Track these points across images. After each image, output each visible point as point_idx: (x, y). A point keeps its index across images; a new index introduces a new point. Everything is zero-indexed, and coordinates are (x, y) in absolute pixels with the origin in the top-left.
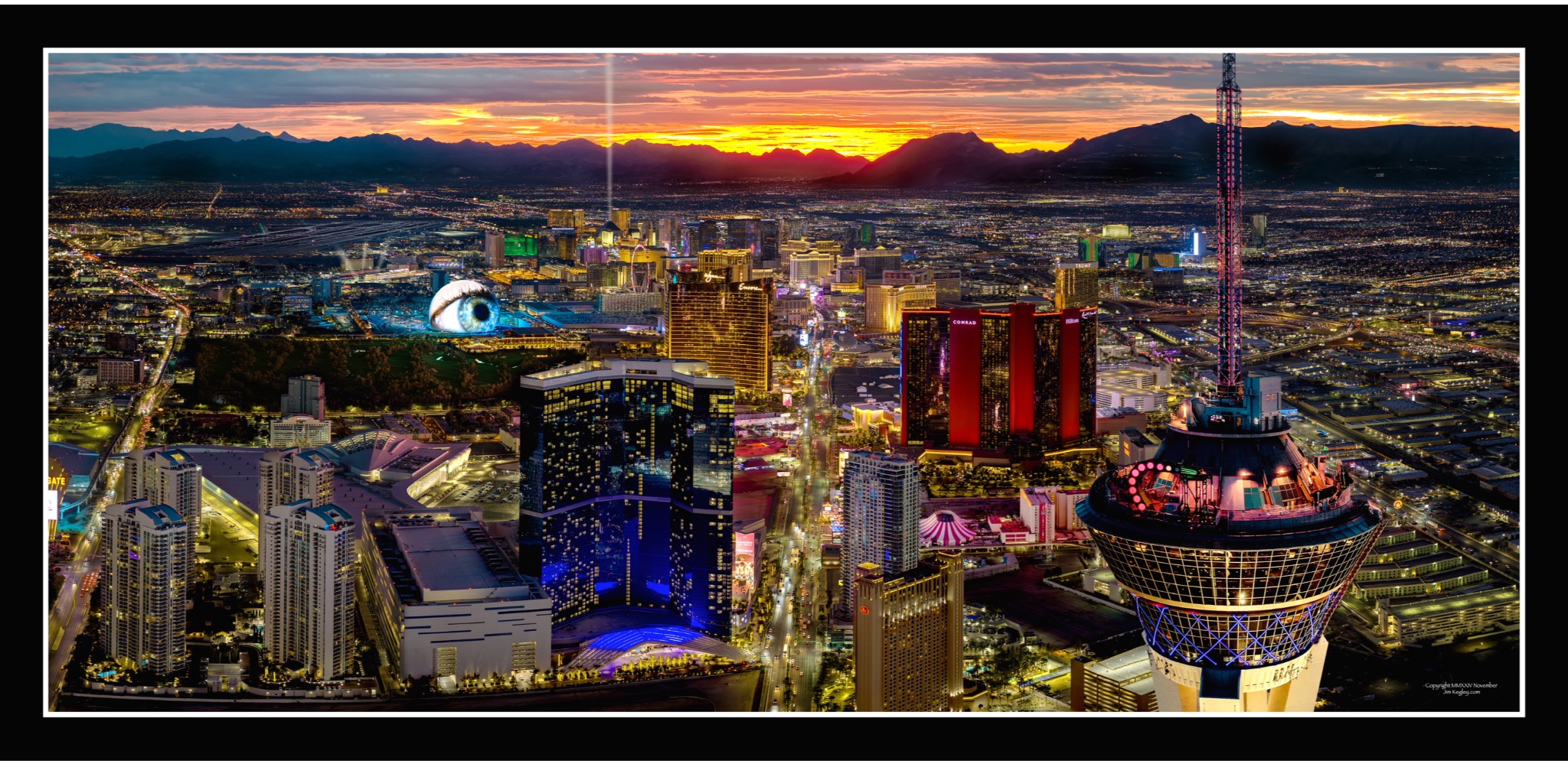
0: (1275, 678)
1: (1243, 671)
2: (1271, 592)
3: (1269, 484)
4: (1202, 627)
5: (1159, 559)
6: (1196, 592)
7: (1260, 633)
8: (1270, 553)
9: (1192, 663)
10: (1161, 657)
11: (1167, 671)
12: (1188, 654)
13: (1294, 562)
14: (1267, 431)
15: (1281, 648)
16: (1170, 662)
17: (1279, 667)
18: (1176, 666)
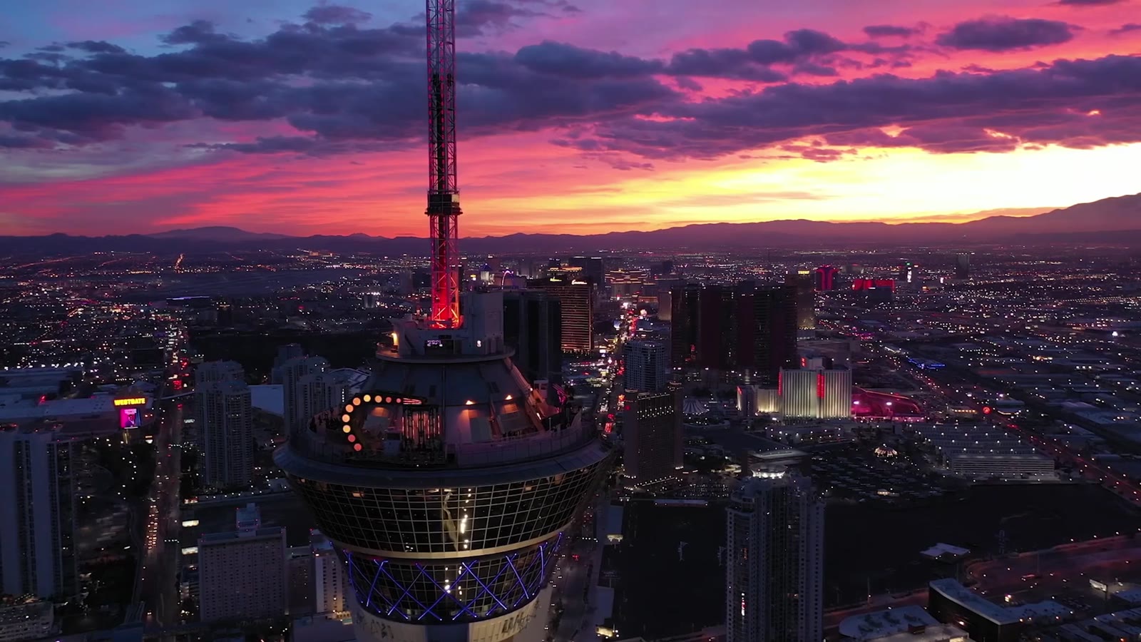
0: (504, 631)
1: (471, 624)
2: (505, 531)
3: (498, 413)
4: (427, 579)
5: (381, 504)
6: (422, 538)
7: (491, 580)
8: (506, 487)
9: (414, 621)
10: (376, 619)
11: (384, 634)
12: (409, 611)
13: (532, 495)
14: (490, 354)
15: (511, 595)
16: (386, 622)
17: (507, 617)
18: (394, 625)
